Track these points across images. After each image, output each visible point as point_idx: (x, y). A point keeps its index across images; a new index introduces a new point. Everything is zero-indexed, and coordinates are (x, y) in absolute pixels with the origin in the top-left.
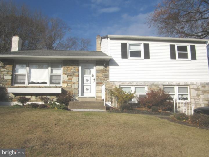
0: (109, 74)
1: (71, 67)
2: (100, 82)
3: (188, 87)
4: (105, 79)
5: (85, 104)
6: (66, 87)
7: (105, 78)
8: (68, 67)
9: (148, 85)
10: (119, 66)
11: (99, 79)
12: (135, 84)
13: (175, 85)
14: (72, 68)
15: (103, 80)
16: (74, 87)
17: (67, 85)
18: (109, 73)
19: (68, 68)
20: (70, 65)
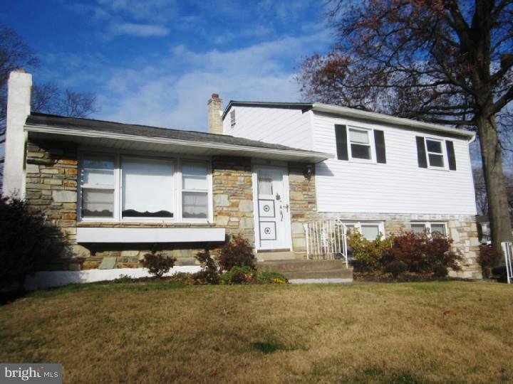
0: (315, 195)
1: (234, 174)
2: (298, 212)
3: (446, 223)
4: (310, 205)
5: (304, 267)
6: (226, 224)
7: (309, 203)
8: (228, 175)
9: (384, 221)
10: (334, 177)
11: (298, 206)
12: (364, 218)
13: (425, 221)
14: (239, 177)
15: (305, 207)
16: (246, 225)
17: (229, 221)
18: (314, 191)
19: (230, 177)
20: (232, 168)
